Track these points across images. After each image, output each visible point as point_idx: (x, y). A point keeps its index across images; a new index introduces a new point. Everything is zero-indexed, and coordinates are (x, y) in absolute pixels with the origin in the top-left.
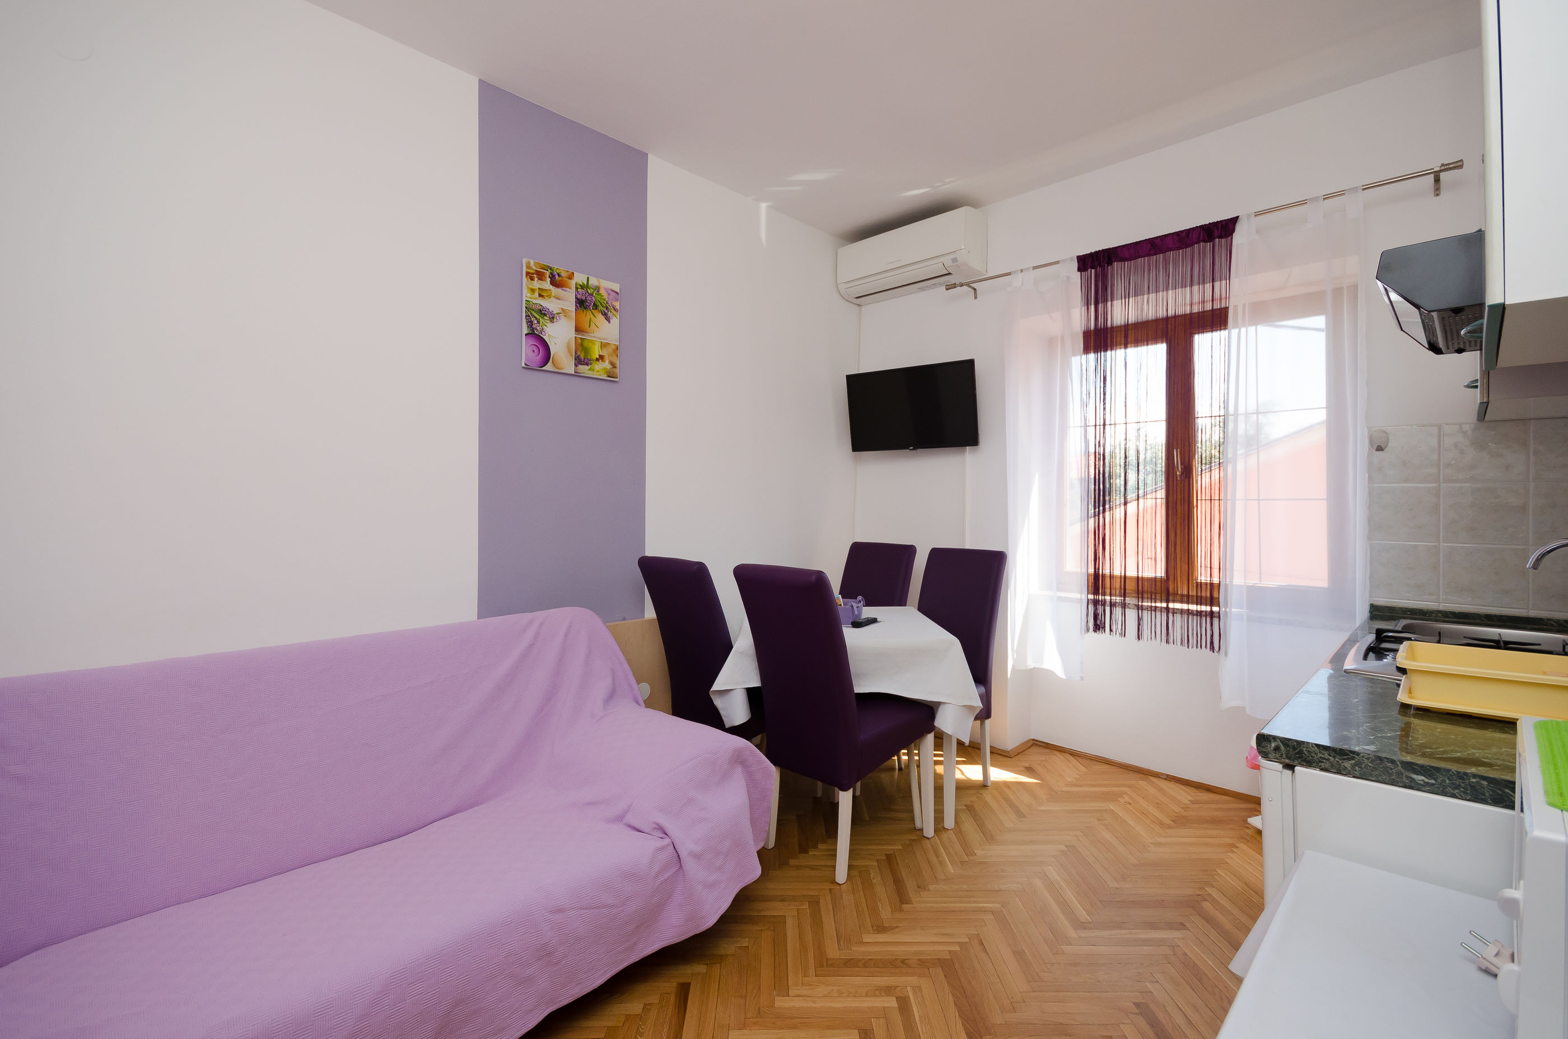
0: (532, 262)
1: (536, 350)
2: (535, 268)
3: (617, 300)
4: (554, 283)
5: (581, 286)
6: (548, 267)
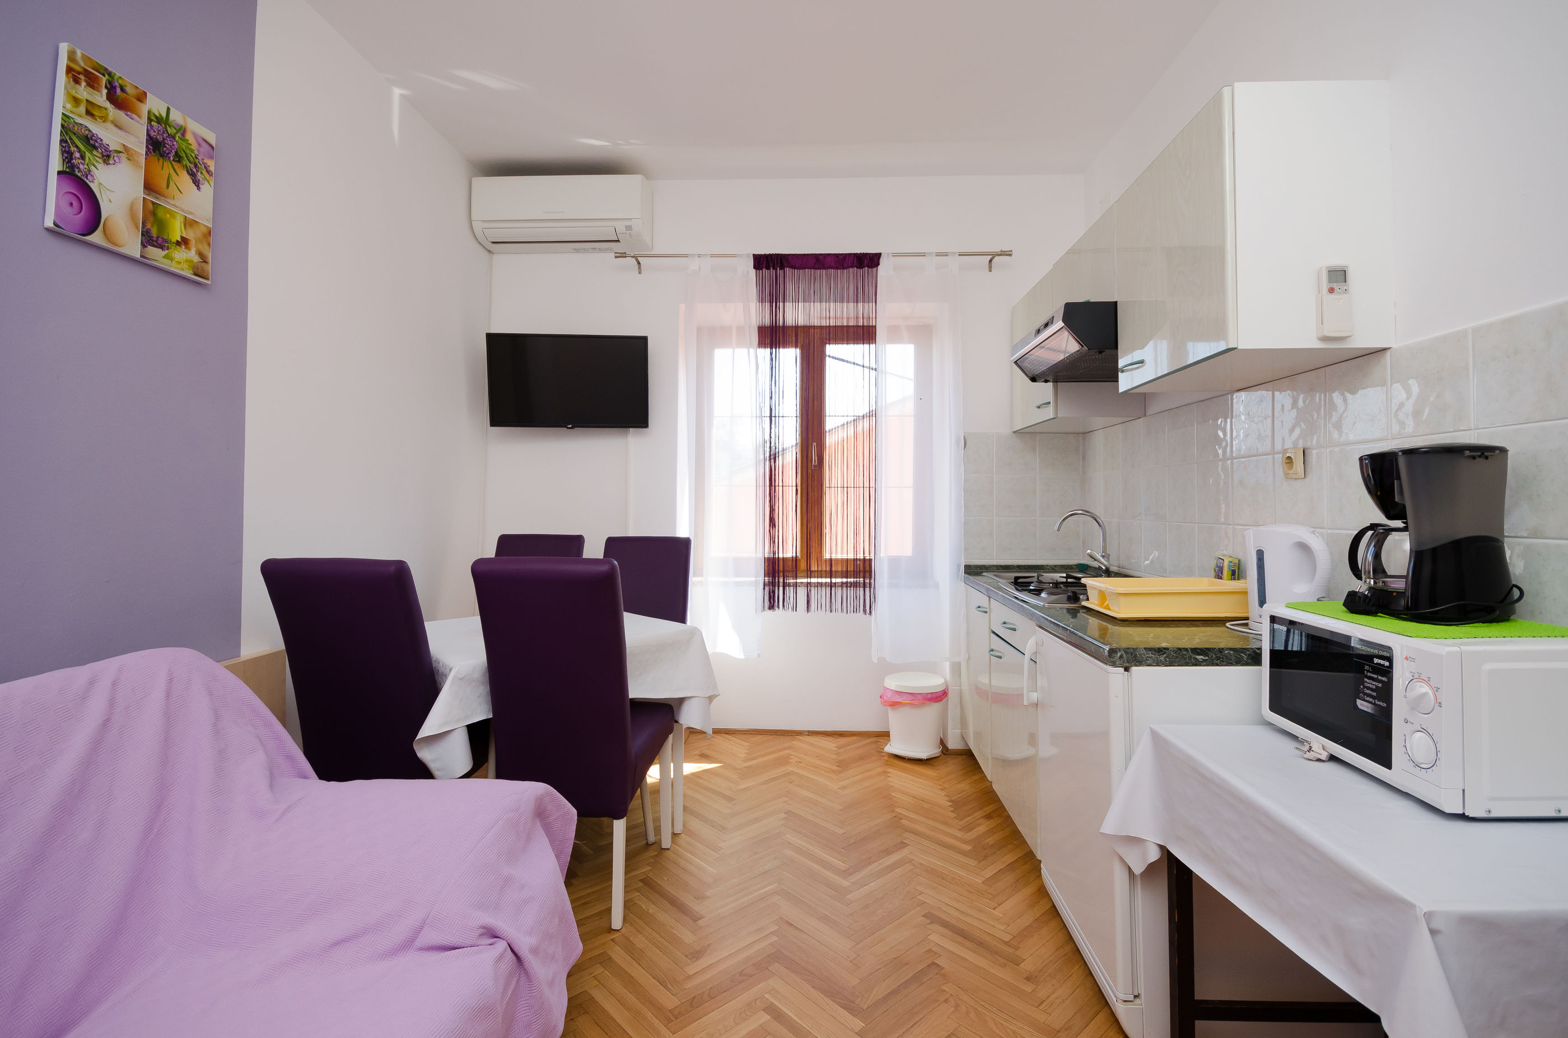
0: (78, 53)
1: (74, 204)
2: (82, 64)
3: (211, 157)
4: (111, 98)
5: (156, 117)
6: (106, 69)
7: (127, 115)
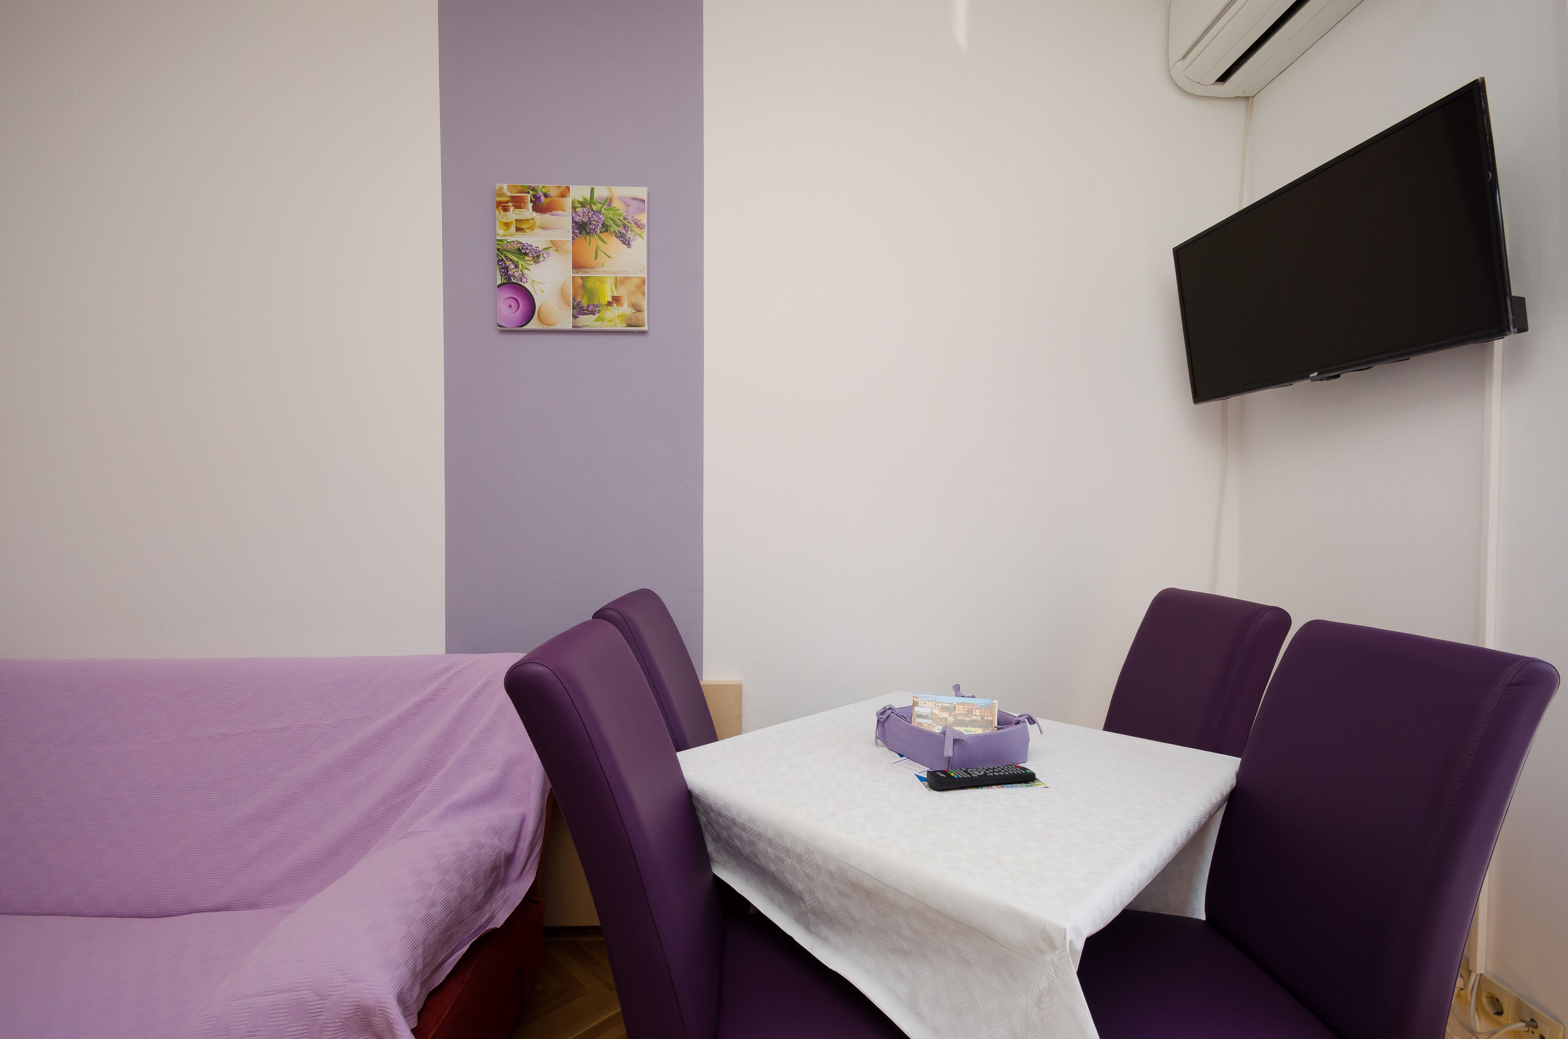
0: (505, 186)
1: (514, 304)
2: (509, 194)
3: (642, 211)
4: (538, 208)
5: (581, 203)
6: (530, 187)
7: (552, 215)
